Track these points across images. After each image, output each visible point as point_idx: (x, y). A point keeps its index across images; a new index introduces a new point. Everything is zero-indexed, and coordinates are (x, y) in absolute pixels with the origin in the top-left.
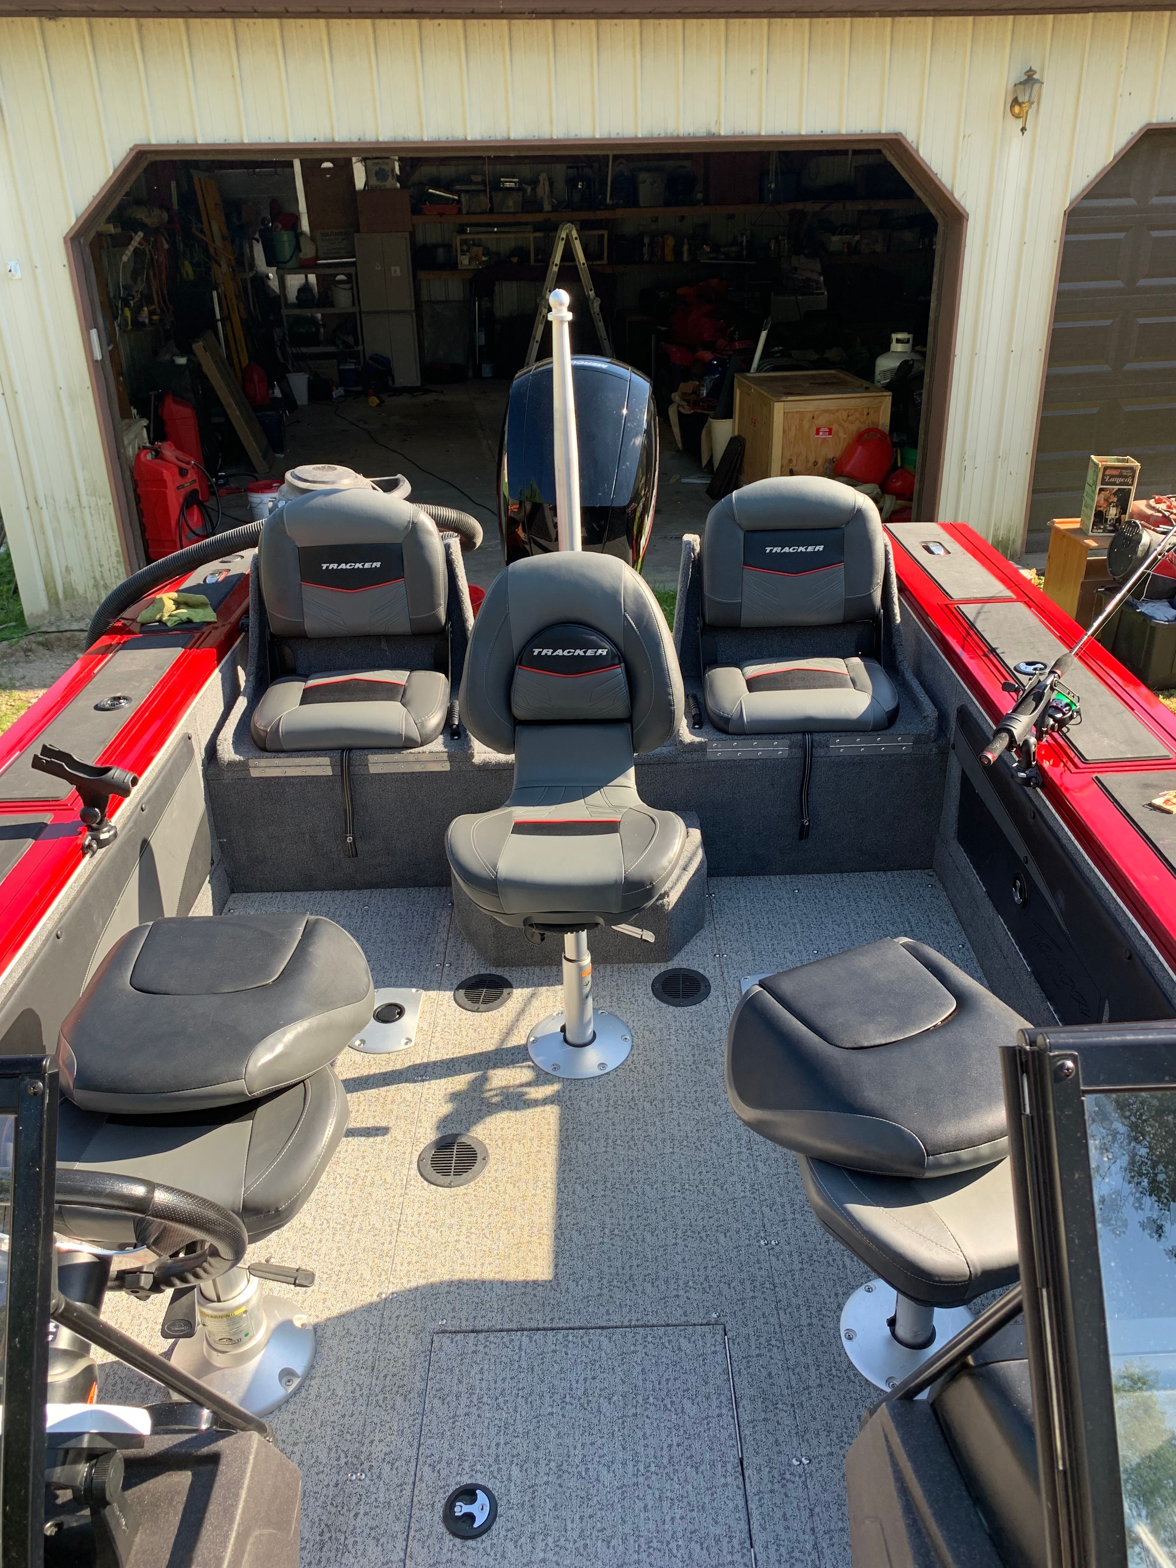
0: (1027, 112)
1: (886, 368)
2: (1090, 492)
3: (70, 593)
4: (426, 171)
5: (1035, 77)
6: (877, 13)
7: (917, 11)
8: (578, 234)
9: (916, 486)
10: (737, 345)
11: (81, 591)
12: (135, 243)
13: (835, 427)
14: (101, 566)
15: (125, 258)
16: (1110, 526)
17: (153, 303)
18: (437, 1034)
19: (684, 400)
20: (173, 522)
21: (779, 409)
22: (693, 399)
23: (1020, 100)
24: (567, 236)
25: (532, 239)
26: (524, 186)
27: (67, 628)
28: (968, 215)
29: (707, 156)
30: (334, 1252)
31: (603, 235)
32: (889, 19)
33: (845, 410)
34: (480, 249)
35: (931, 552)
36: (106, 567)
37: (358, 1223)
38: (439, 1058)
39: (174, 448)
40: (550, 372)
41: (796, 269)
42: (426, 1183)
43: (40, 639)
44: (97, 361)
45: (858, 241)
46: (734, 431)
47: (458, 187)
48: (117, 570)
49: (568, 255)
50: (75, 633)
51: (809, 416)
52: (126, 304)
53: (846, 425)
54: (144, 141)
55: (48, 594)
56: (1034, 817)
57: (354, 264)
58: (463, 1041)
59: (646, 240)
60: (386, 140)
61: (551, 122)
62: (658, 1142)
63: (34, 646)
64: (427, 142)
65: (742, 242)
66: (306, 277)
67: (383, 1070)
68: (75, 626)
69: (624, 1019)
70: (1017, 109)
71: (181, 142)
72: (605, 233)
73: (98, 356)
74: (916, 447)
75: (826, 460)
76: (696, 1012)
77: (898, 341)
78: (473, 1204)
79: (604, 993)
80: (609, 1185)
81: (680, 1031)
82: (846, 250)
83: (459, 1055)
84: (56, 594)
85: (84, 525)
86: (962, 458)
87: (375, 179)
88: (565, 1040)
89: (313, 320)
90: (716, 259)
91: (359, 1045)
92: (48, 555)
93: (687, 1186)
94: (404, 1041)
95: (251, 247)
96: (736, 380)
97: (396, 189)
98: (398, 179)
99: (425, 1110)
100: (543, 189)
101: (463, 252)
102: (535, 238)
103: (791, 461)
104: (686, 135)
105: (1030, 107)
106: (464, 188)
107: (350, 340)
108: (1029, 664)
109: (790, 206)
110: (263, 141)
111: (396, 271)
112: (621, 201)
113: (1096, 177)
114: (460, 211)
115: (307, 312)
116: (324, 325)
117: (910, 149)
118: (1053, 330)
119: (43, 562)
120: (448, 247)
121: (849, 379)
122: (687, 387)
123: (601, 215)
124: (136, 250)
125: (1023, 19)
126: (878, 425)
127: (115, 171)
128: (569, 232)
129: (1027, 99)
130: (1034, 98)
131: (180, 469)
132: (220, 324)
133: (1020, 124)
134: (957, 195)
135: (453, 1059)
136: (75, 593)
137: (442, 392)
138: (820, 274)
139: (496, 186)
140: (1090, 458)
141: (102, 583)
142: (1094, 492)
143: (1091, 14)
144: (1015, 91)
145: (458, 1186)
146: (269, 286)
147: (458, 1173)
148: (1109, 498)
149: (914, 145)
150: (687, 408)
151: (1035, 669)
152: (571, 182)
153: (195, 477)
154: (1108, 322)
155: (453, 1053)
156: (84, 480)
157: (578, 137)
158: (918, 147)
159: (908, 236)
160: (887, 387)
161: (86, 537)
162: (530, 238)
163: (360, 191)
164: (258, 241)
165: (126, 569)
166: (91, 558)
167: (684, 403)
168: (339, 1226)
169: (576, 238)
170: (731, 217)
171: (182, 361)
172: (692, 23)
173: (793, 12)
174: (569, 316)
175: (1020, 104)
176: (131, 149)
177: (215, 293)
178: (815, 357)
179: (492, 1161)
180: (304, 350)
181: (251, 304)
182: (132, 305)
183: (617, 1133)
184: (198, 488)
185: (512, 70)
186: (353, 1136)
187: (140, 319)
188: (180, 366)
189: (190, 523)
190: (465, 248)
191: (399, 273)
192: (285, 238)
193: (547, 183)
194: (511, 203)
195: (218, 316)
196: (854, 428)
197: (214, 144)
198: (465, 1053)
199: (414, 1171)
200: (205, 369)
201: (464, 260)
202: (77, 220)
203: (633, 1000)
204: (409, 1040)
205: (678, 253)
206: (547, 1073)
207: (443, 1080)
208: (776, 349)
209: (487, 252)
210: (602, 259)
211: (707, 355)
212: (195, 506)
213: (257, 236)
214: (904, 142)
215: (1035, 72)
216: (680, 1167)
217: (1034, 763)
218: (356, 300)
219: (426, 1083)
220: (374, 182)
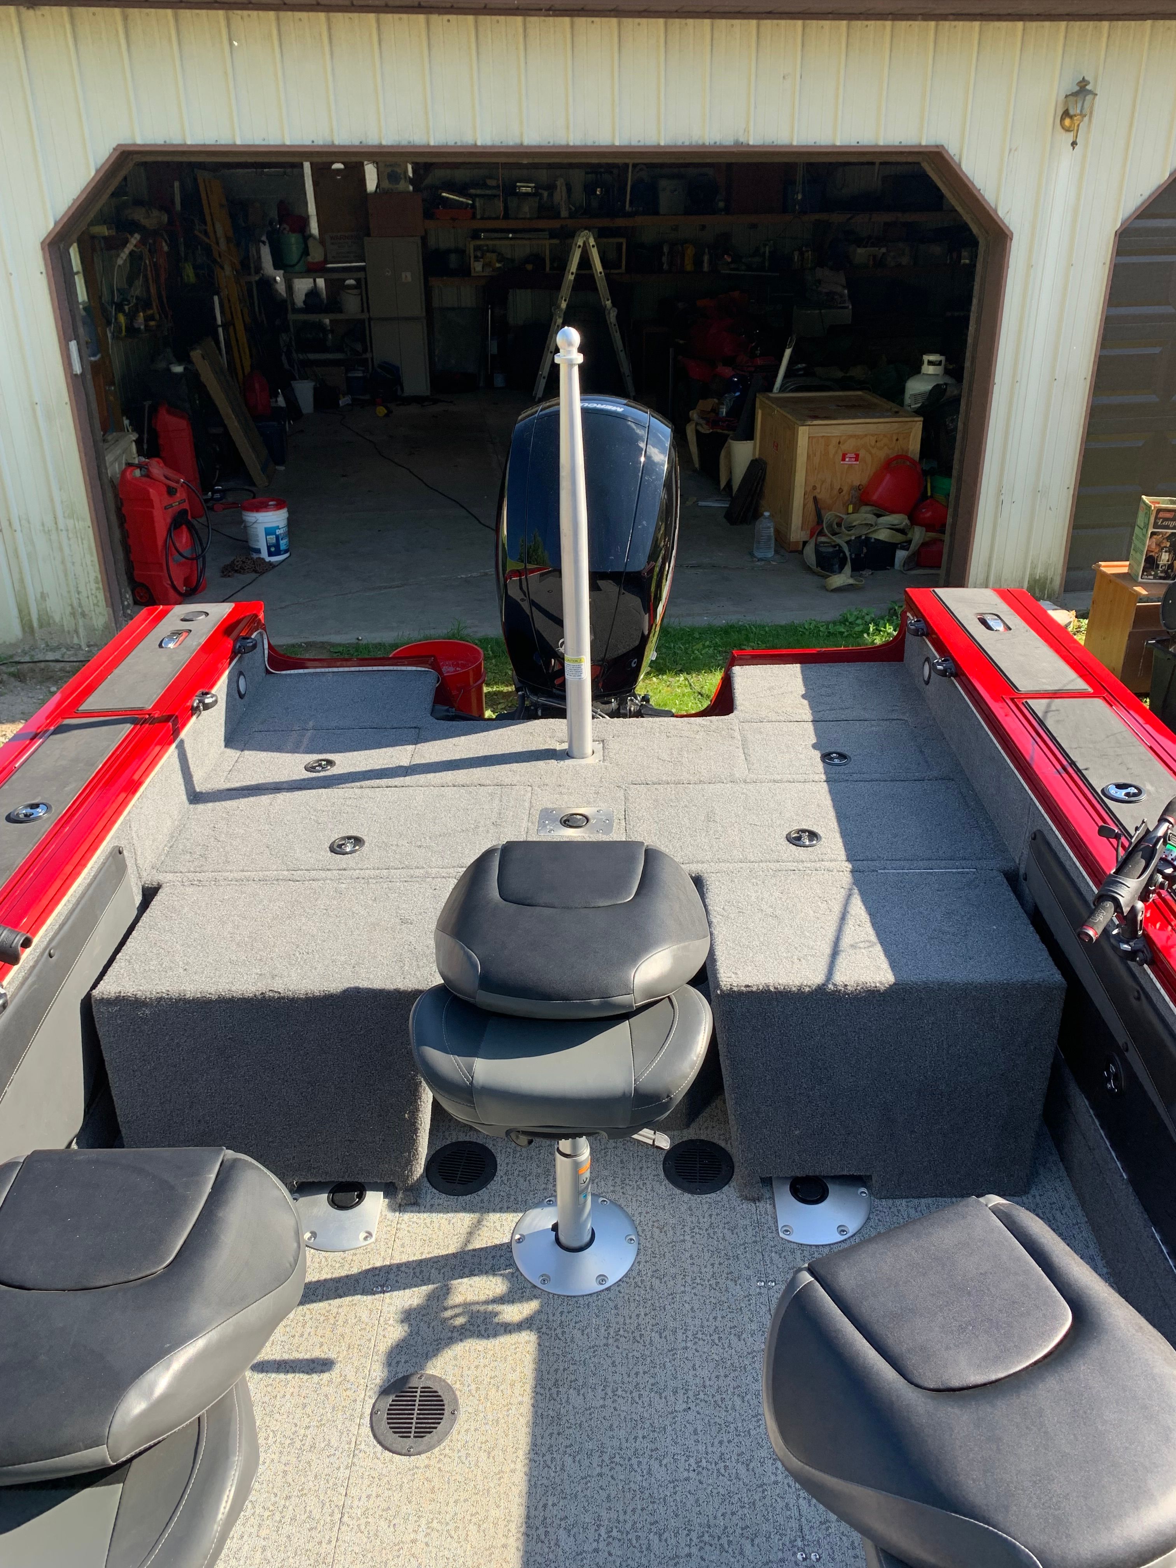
0: (1078, 126)
1: (917, 392)
2: (1141, 536)
3: (45, 621)
4: (441, 174)
5: (1088, 87)
6: (920, 17)
7: (962, 14)
8: (595, 241)
9: (949, 520)
10: (759, 362)
11: (57, 619)
12: (130, 247)
13: (862, 453)
14: (79, 593)
15: (120, 262)
16: (1162, 572)
17: (151, 308)
18: (403, 1226)
19: (702, 418)
20: (160, 543)
21: (804, 434)
22: (712, 418)
23: (1071, 112)
24: (584, 243)
25: (548, 247)
26: (540, 191)
27: (41, 659)
28: (1012, 234)
29: (729, 165)
30: (258, 1555)
31: (622, 243)
32: (932, 24)
33: (872, 435)
34: (494, 256)
35: (989, 627)
36: (84, 594)
37: (291, 1508)
38: (404, 1259)
39: (162, 465)
40: (557, 414)
41: (819, 281)
42: (379, 1448)
43: (12, 669)
44: (76, 375)
45: (884, 254)
46: (754, 454)
47: (472, 191)
48: (96, 597)
49: (586, 262)
50: (51, 663)
51: (834, 442)
52: (119, 308)
53: (874, 451)
54: (129, 141)
55: (22, 621)
56: (1139, 999)
57: (362, 269)
58: (434, 1236)
59: (666, 249)
60: (389, 144)
61: (568, 128)
62: (668, 1393)
63: (5, 677)
64: (434, 147)
65: (765, 253)
66: (315, 281)
67: (336, 1274)
68: (50, 656)
69: (629, 1210)
70: (1067, 122)
71: (168, 142)
72: (623, 241)
73: (77, 369)
74: (949, 475)
75: (852, 488)
76: (717, 1202)
77: (930, 363)
78: (436, 1483)
79: (606, 1173)
80: (606, 1457)
81: (696, 1230)
82: (871, 262)
83: (428, 1256)
84: (30, 621)
85: (61, 549)
86: (1000, 492)
87: (387, 181)
88: (557, 1240)
89: (320, 326)
90: (737, 269)
91: (309, 1239)
92: (22, 581)
93: (704, 1463)
94: (363, 1235)
95: (258, 252)
96: (758, 400)
97: (409, 192)
98: (411, 181)
99: (384, 1336)
100: (560, 195)
101: (477, 258)
102: (550, 244)
103: (814, 488)
104: (712, 143)
105: (1082, 121)
106: (479, 192)
107: (359, 347)
108: (1120, 786)
109: (817, 216)
110: (257, 142)
111: (407, 277)
112: (641, 209)
113: (1150, 197)
114: (474, 217)
115: (313, 317)
116: (332, 331)
117: (952, 163)
118: (1100, 357)
119: (17, 588)
120: (461, 252)
121: (875, 400)
122: (706, 404)
123: (620, 222)
124: (132, 253)
125: (1077, 25)
126: (907, 451)
127: (97, 171)
128: (586, 240)
129: (1078, 111)
130: (1087, 110)
131: (168, 487)
132: (220, 330)
133: (1070, 137)
134: (1001, 213)
135: (421, 1261)
136: (51, 621)
137: (451, 402)
138: (844, 287)
139: (510, 190)
140: (1141, 498)
141: (80, 610)
142: (1145, 536)
143: (1149, 23)
144: (1066, 103)
145: (419, 1453)
146: (277, 291)
147: (419, 1435)
148: (1162, 542)
149: (956, 158)
150: (705, 426)
151: (1127, 794)
152: (589, 189)
153: (184, 496)
154: (1157, 350)
155: (422, 1253)
156: (62, 502)
157: (597, 144)
158: (960, 163)
159: (936, 249)
160: (918, 412)
161: (63, 562)
162: (546, 245)
163: (371, 194)
164: (264, 243)
165: (105, 596)
166: (68, 585)
167: (703, 422)
168: (267, 1513)
169: (593, 246)
170: (754, 226)
171: (178, 369)
172: (722, 23)
173: (830, 13)
174: (579, 358)
175: (1071, 117)
176: (115, 149)
177: (216, 298)
178: (840, 374)
179: (462, 1416)
180: (312, 356)
181: (257, 308)
182: (127, 311)
183: (618, 1377)
184: (188, 508)
185: (526, 71)
186: (294, 1372)
187: (136, 326)
188: (176, 374)
189: (178, 545)
190: (479, 254)
191: (409, 279)
192: (293, 240)
193: (564, 188)
194: (526, 209)
195: (219, 322)
196: (882, 454)
197: (204, 145)
198: (437, 1252)
199: (366, 1430)
200: (203, 379)
201: (477, 267)
202: (56, 224)
203: (640, 1183)
204: (370, 1234)
205: (698, 262)
206: (535, 1287)
207: (407, 1291)
208: (799, 366)
209: (501, 258)
210: (620, 267)
211: (727, 371)
212: (184, 526)
213: (264, 238)
214: (945, 155)
215: (1088, 83)
216: (695, 1432)
217: (1140, 933)
218: (365, 305)
219: (387, 1295)
220: (386, 184)
